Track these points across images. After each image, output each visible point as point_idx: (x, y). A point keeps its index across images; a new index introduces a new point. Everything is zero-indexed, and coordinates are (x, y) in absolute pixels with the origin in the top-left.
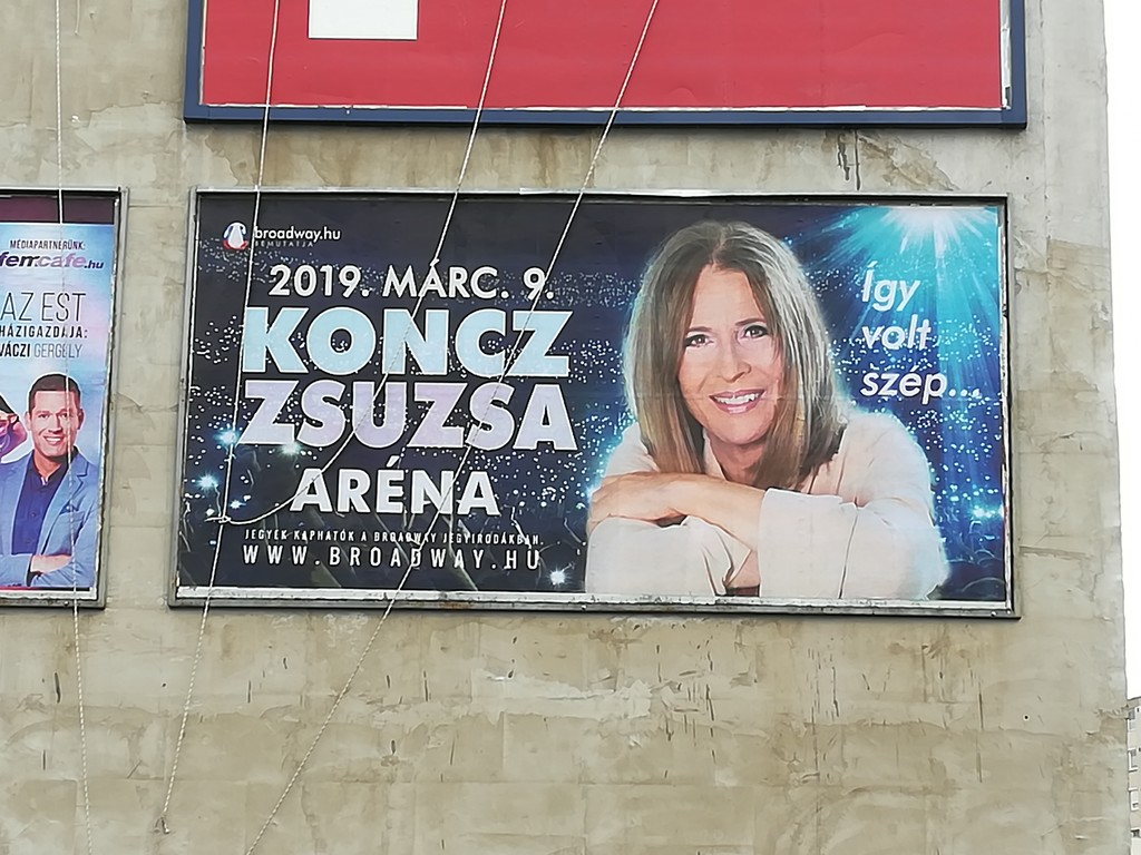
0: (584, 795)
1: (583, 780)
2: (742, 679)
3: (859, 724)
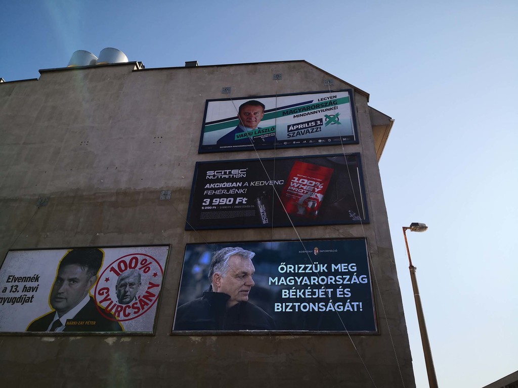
1: (269, 379)
3: (341, 363)
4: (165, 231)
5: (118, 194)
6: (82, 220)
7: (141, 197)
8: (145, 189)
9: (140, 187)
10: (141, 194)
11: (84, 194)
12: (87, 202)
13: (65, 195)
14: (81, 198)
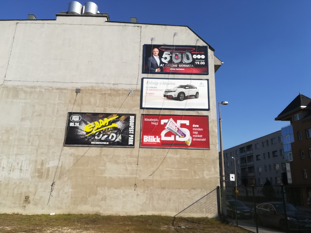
0: (174, 164)
1: (174, 162)
3: (197, 158)
4: (133, 108)
5: (111, 90)
6: (98, 101)
7: (121, 92)
8: (122, 88)
9: (120, 87)
10: (121, 91)
11: (96, 89)
12: (98, 92)
13: (87, 88)
14: (95, 90)
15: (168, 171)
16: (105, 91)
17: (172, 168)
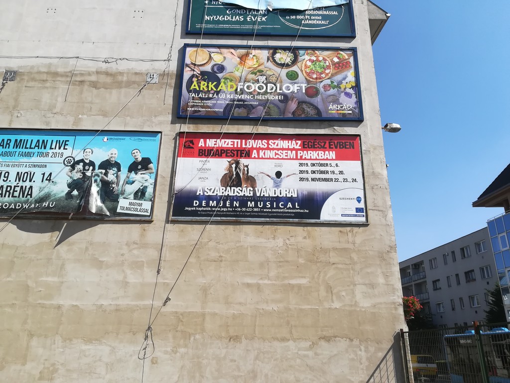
0: (268, 264)
1: (268, 261)
2: (305, 238)
3: (333, 248)
5: (98, 73)
6: (59, 99)
7: (125, 79)
11: (60, 70)
12: (63, 79)
13: (36, 70)
14: (56, 74)
15: (248, 285)
16: (82, 75)
17: (261, 279)
